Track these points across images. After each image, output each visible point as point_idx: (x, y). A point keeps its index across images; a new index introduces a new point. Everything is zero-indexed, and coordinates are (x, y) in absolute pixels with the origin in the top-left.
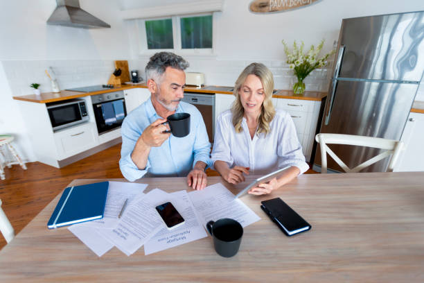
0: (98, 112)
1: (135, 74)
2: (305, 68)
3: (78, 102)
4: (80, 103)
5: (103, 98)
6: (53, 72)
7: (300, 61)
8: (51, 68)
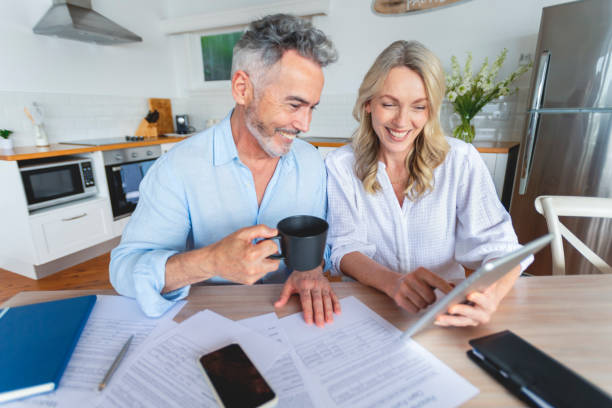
0: (114, 179)
1: (181, 120)
2: (473, 99)
3: (79, 162)
4: (83, 164)
5: (125, 156)
6: (38, 110)
7: (467, 87)
8: (35, 104)
